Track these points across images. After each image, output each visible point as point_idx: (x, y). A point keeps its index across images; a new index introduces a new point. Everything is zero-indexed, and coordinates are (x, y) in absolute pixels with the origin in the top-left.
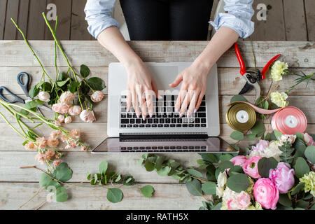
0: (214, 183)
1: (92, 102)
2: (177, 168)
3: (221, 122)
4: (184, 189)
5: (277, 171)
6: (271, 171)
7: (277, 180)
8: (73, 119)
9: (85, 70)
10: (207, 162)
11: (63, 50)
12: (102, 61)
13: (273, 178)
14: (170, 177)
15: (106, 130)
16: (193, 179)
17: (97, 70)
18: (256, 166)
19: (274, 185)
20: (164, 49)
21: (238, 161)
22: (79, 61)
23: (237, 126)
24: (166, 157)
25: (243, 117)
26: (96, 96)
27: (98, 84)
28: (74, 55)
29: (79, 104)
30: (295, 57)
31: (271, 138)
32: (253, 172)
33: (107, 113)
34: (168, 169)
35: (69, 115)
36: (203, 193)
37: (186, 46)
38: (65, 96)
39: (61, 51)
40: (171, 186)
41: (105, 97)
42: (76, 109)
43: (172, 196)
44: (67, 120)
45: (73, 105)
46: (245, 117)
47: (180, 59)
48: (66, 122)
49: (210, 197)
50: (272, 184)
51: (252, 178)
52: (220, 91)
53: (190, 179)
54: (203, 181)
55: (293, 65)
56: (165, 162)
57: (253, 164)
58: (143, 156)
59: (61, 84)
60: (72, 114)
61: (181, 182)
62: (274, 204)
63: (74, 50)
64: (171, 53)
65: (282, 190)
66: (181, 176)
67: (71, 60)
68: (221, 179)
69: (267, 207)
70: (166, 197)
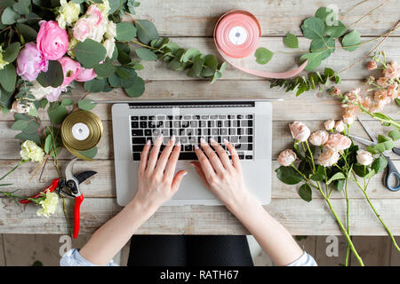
0: (120, 40)
1: (294, 151)
2: (171, 59)
4: (161, 29)
5: (39, 71)
6: (47, 69)
7: (39, 60)
8: (322, 125)
9: (305, 194)
10: (131, 68)
11: (337, 222)
12: (282, 207)
13: (44, 62)
14: (181, 47)
15: (274, 110)
16: (149, 44)
17: (288, 194)
19: (43, 55)
20: (192, 223)
22: (314, 206)
24: (188, 75)
25: (80, 132)
26: (289, 159)
27: (286, 175)
28: (322, 216)
29: (313, 148)
30: (8, 212)
32: (69, 66)
33: (274, 135)
34: (185, 58)
35: (329, 132)
36: (134, 23)
37: (161, 227)
38: (332, 160)
39: (341, 223)
40: (180, 34)
41: (276, 156)
42: (317, 141)
43: (179, 18)
44: (331, 125)
45: (321, 147)
46: (78, 132)
47: (170, 210)
48: (333, 122)
49: (124, 17)
50: (46, 55)
51: (70, 57)
52: (113, 166)
53: (152, 43)
54: (135, 41)
55: (10, 201)
56: (189, 67)
58: (220, 75)
59: (339, 176)
60: (323, 134)
61: (165, 39)
63: (322, 222)
64: (183, 218)
65: (33, 49)
66: (166, 49)
67: (326, 208)
68: (110, 48)
69: (51, 23)
70: (187, 18)
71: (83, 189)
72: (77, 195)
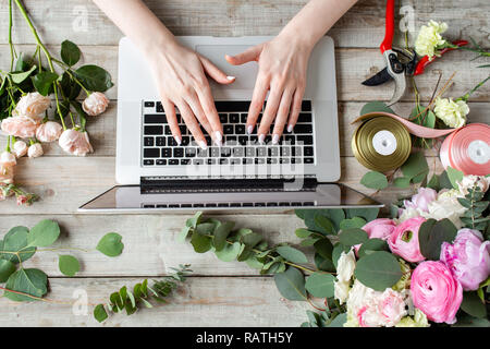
0: (330, 275)
1: (85, 115)
2: (257, 246)
3: (344, 154)
4: (271, 287)
5: (457, 246)
6: (444, 247)
7: (457, 264)
8: (46, 150)
9: (70, 52)
10: (315, 233)
11: (27, 11)
12: (105, 34)
13: (450, 260)
14: (244, 263)
15: (114, 172)
16: (287, 267)
17: (95, 51)
18: (415, 236)
19: (452, 273)
20: (230, 11)
21: (378, 229)
22: (59, 35)
23: (376, 162)
24: (234, 223)
25: (386, 143)
26: (92, 102)
27: (98, 79)
28: (48, 20)
29: (56, 119)
30: (484, 28)
31: (440, 184)
32: (409, 249)
33: (115, 136)
34: (238, 248)
35: (37, 141)
36: (309, 296)
37: (273, 6)
38: (27, 101)
39: (21, 10)
40: (245, 281)
41: (111, 106)
42: (50, 129)
43: (246, 302)
44: (33, 150)
45: (46, 120)
46: (389, 143)
47: (261, 30)
48: (29, 155)
49: (322, 303)
50: (447, 272)
51: (407, 262)
52: (340, 93)
53: (282, 268)
54: (307, 272)
55: (481, 43)
56: (232, 234)
57: (408, 235)
58: (189, 223)
59: (19, 78)
60: (43, 139)
61: (265, 274)
62: (452, 313)
63: (48, 11)
64: (242, 19)
65: (468, 283)
66: (265, 260)
67: (43, 31)
68: (345, 265)
69: (439, 319)
70: (234, 304)
71: (381, 61)
72: (390, 51)
